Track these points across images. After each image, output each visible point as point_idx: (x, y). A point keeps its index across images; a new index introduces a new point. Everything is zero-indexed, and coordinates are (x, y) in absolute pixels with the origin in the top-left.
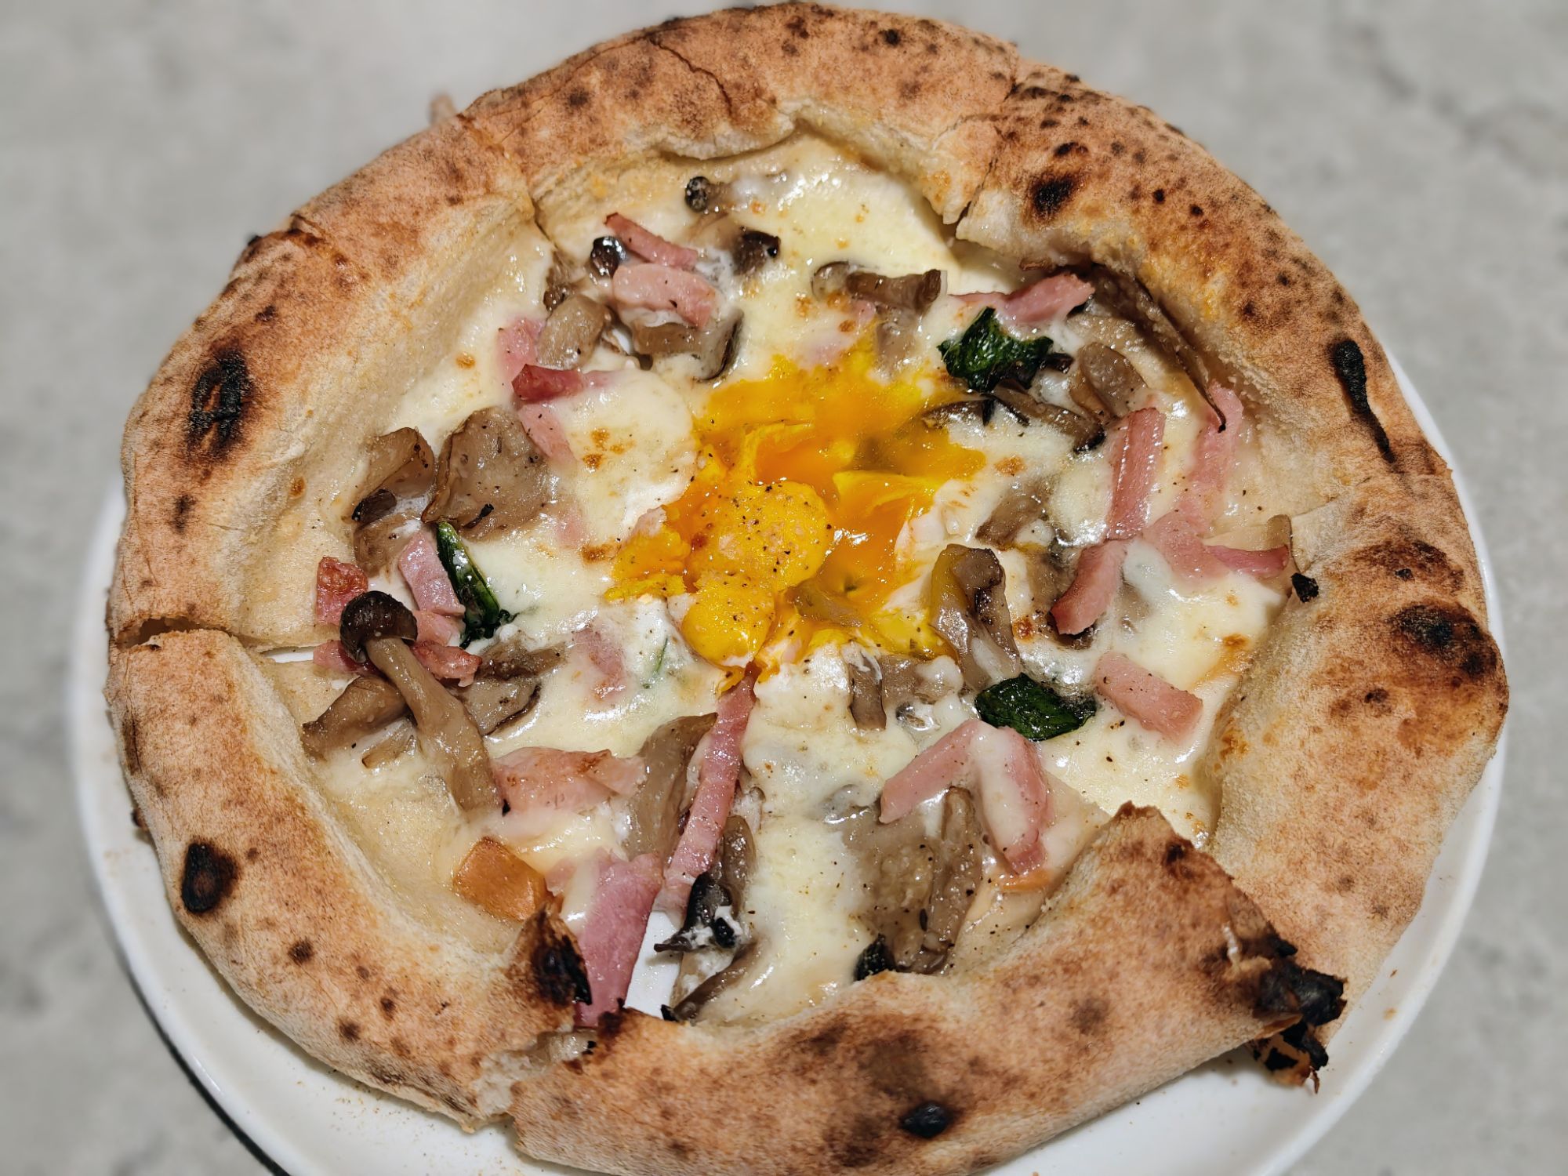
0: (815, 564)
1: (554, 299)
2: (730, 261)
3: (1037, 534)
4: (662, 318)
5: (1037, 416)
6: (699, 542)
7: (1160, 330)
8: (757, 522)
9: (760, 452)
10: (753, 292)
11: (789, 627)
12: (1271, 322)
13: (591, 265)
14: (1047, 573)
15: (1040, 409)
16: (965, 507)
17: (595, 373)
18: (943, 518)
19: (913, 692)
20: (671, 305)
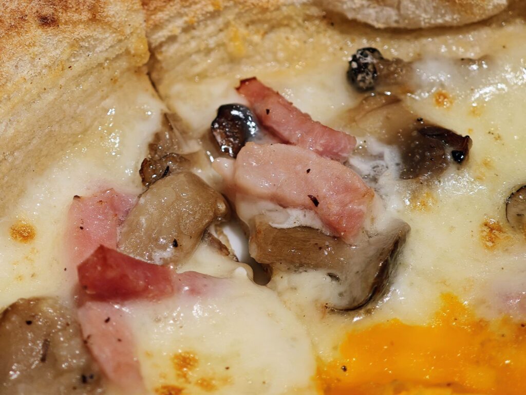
1: (154, 172)
2: (397, 159)
4: (294, 218)
10: (424, 204)
13: (210, 139)
17: (193, 275)
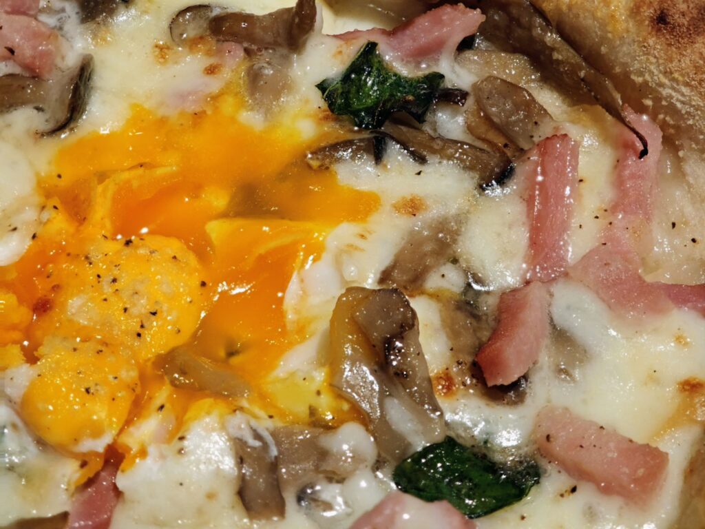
0: (189, 328)
2: (77, 10)
3: (447, 279)
5: (434, 152)
6: (42, 307)
7: (560, 57)
8: (114, 280)
9: (115, 200)
10: (104, 40)
11: (158, 401)
12: (688, 29)
14: (463, 320)
15: (437, 145)
16: (362, 250)
18: (338, 264)
19: (317, 469)
20: (7, 53)
